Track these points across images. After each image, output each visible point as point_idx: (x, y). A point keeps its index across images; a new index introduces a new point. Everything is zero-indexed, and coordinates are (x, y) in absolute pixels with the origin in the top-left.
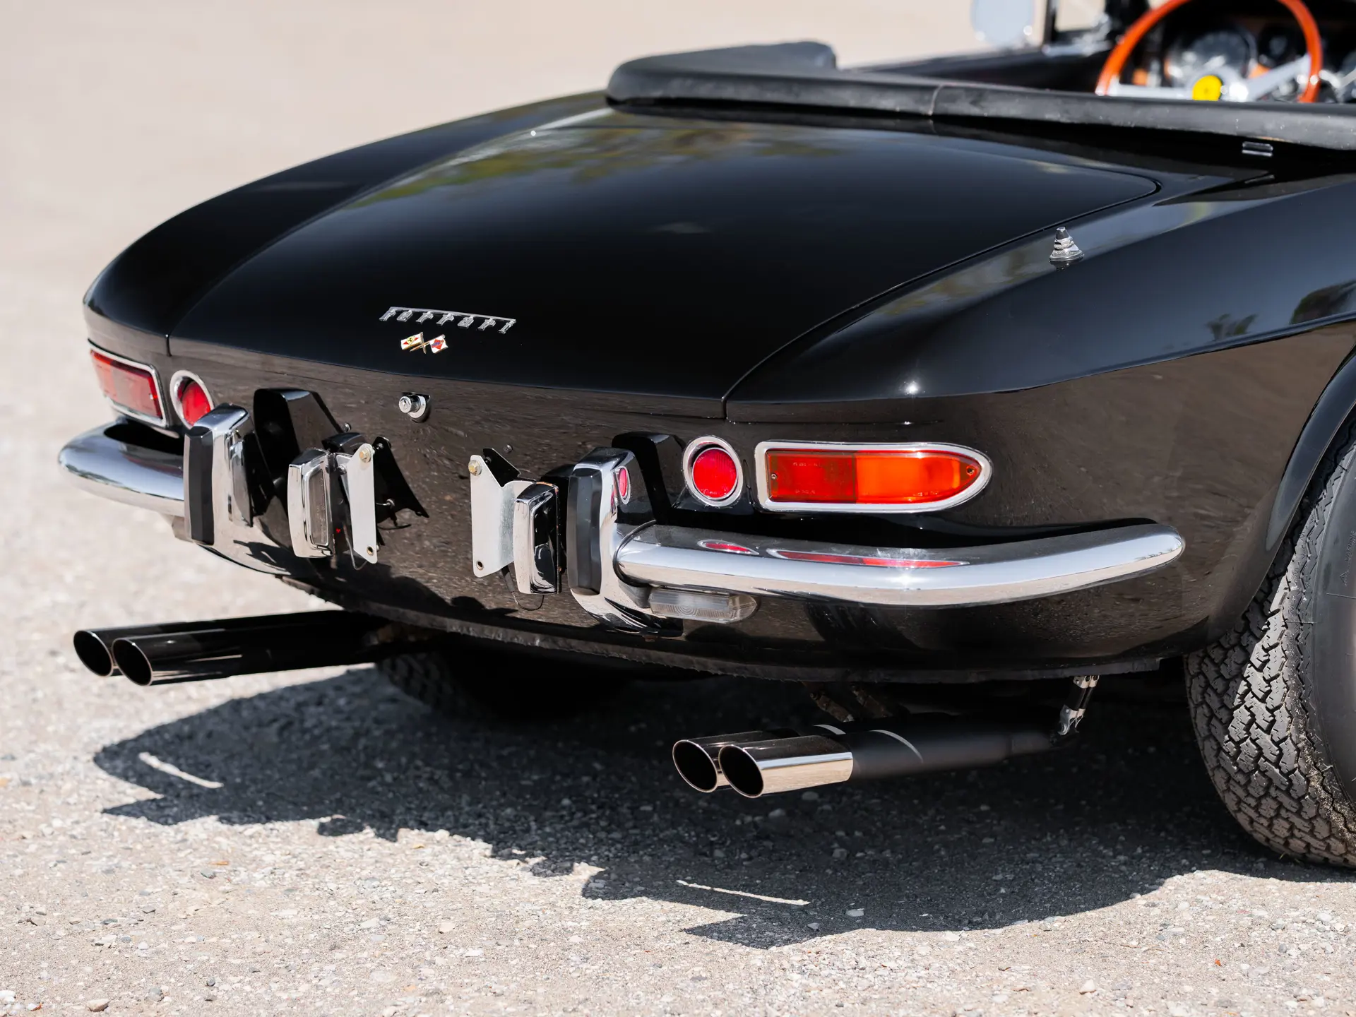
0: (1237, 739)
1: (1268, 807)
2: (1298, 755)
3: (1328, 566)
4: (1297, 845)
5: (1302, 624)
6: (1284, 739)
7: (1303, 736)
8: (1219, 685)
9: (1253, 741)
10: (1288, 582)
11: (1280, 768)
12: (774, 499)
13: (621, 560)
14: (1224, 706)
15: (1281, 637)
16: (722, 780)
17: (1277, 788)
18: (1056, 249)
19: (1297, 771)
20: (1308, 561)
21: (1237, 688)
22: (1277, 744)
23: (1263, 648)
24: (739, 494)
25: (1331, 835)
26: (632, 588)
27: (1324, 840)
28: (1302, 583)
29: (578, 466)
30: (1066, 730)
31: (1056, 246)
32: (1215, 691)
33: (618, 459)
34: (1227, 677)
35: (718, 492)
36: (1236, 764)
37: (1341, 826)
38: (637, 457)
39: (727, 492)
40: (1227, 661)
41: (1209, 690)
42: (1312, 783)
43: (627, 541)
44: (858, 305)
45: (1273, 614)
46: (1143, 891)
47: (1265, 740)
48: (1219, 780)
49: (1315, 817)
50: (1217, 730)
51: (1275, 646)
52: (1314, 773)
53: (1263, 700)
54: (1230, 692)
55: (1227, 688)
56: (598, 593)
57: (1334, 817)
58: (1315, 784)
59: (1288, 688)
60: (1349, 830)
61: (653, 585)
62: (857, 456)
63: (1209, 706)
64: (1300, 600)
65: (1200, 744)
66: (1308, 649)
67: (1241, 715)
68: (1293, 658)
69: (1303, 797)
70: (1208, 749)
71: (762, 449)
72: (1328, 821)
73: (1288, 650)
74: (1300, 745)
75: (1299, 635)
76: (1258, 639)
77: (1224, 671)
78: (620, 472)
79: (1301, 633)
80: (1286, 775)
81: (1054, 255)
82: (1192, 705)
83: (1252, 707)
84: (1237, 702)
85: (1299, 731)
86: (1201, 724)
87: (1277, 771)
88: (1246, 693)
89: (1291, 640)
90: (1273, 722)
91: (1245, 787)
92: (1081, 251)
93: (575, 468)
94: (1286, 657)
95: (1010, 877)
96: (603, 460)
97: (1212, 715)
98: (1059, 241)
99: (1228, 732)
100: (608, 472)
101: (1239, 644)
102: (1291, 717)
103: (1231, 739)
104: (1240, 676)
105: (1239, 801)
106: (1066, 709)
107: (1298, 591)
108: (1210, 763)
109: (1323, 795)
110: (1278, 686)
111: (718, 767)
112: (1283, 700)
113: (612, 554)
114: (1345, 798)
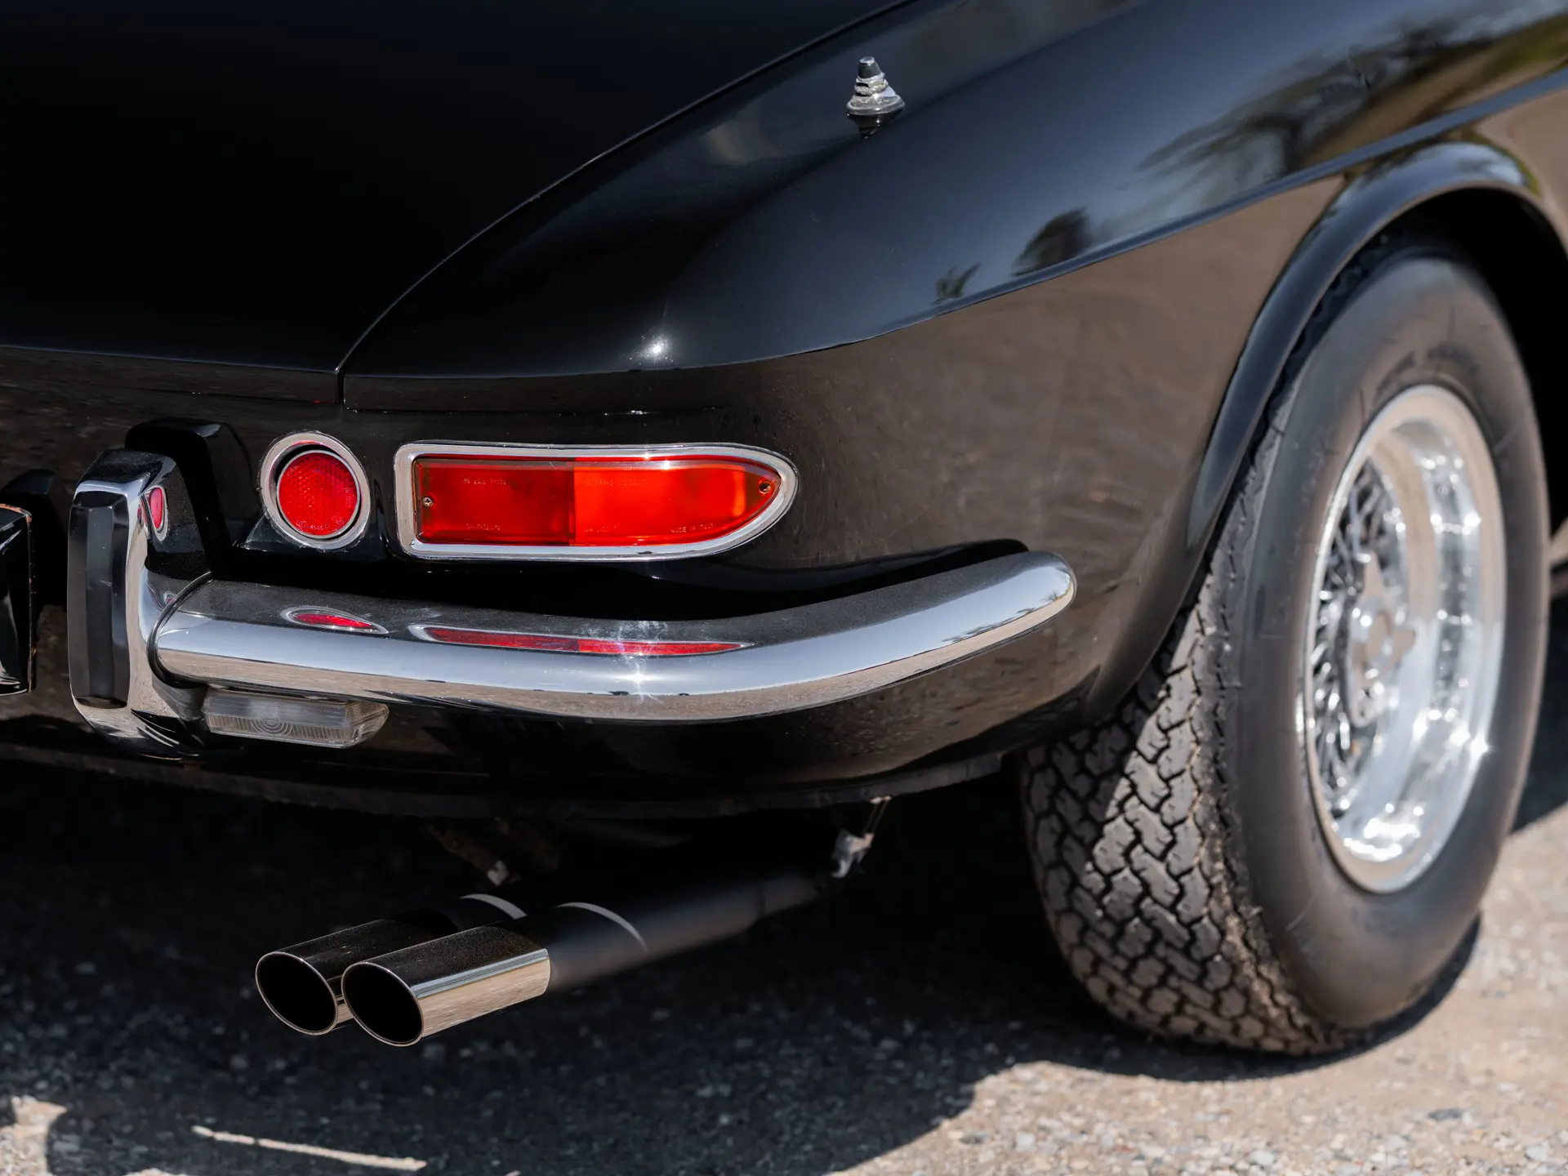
0: (1107, 869)
1: (1149, 972)
2: (1210, 895)
3: (1262, 592)
4: (1183, 1025)
5: (1222, 688)
6: (1189, 871)
7: (1220, 865)
8: (1082, 785)
9: (1136, 873)
10: (1201, 621)
11: (1177, 914)
12: (425, 539)
13: (160, 644)
14: (1087, 817)
15: (1189, 708)
16: (344, 1013)
17: (1169, 945)
18: (859, 94)
19: (1206, 921)
20: (1231, 585)
21: (1113, 790)
22: (1176, 878)
23: (1159, 727)
24: (362, 530)
25: (1247, 1012)
26: (177, 691)
27: (1233, 1019)
28: (1223, 621)
29: (85, 487)
30: (844, 868)
31: (859, 89)
32: (1074, 795)
33: (148, 475)
34: (1096, 771)
35: (325, 523)
36: (1103, 907)
37: (1266, 1000)
38: (181, 465)
39: (339, 527)
40: (1097, 747)
41: (1063, 793)
42: (1229, 938)
43: (169, 613)
44: (538, 196)
45: (1178, 671)
46: (952, 1112)
47: (1156, 871)
48: (1067, 930)
49: (1226, 988)
50: (1074, 852)
51: (1179, 724)
52: (1233, 922)
53: (1157, 810)
54: (1100, 796)
55: (1095, 789)
56: (123, 704)
57: (1257, 986)
58: (1234, 938)
59: (1200, 790)
60: (1276, 1004)
61: (213, 685)
62: (577, 467)
63: (1061, 817)
64: (1220, 649)
65: (1039, 875)
66: (1231, 730)
67: (1117, 833)
68: (1209, 744)
69: (1211, 958)
70: (1055, 883)
71: (407, 455)
72: (1247, 993)
73: (1201, 729)
74: (1215, 880)
75: (1217, 705)
76: (1149, 712)
77: (1091, 763)
78: (151, 494)
79: (1222, 702)
80: (1188, 926)
81: (855, 104)
82: (1030, 816)
83: (1137, 820)
84: (1112, 811)
85: (1214, 858)
86: (1045, 843)
87: (1172, 919)
88: (1127, 797)
89: (1207, 715)
90: (1171, 845)
91: (1113, 943)
92: (899, 98)
93: (78, 490)
94: (1198, 742)
95: (725, 1090)
96: (124, 476)
97: (1066, 830)
98: (864, 81)
99: (1092, 858)
100: (132, 495)
101: (1118, 720)
102: (1203, 836)
103: (1097, 869)
104: (1119, 770)
105: (1097, 961)
106: (845, 836)
107: (1215, 636)
108: (1055, 901)
109: (1244, 954)
110: (1184, 789)
111: (338, 993)
112: (1190, 809)
113: (146, 637)
114: (1275, 955)
